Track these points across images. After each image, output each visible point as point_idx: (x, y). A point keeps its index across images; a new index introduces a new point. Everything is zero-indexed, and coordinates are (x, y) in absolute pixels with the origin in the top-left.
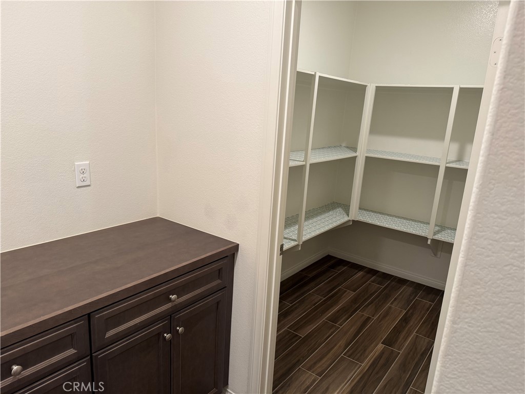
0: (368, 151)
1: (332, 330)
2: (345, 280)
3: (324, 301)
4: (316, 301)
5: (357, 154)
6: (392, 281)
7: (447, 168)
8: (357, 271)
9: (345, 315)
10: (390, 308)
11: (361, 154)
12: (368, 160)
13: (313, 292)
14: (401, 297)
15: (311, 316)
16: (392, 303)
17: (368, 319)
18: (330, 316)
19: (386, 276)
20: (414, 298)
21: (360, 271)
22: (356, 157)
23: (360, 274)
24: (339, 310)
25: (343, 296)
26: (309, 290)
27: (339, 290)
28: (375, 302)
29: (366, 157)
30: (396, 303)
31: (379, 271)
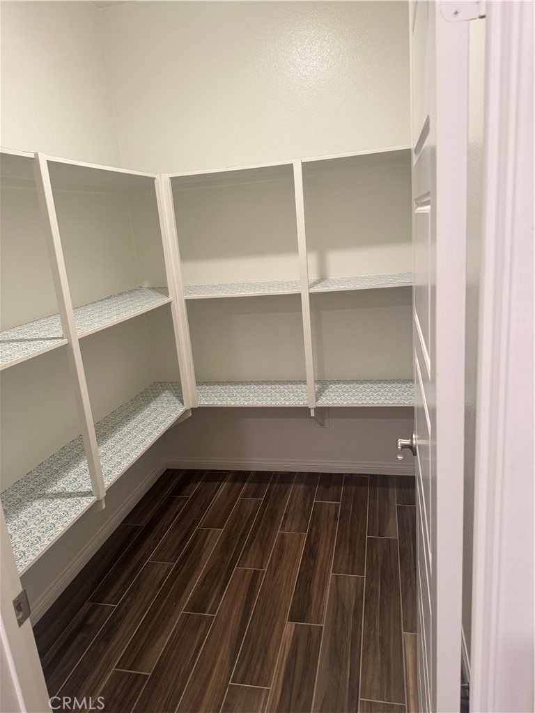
0: (188, 289)
1: (201, 631)
2: (203, 510)
3: (176, 569)
4: (161, 575)
5: (171, 298)
6: (273, 482)
7: (311, 294)
8: (218, 483)
9: (217, 584)
10: (283, 536)
11: (177, 298)
12: (191, 304)
13: (153, 559)
14: (292, 508)
15: (158, 614)
16: (283, 526)
17: (256, 574)
18: (191, 599)
19: (262, 477)
20: (311, 504)
21: (221, 482)
22: (169, 305)
23: (224, 487)
24: (205, 579)
25: (205, 546)
26: (145, 557)
27: (196, 535)
28: (257, 535)
29: (187, 301)
30: (288, 523)
31: (250, 471)
